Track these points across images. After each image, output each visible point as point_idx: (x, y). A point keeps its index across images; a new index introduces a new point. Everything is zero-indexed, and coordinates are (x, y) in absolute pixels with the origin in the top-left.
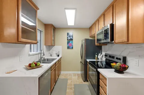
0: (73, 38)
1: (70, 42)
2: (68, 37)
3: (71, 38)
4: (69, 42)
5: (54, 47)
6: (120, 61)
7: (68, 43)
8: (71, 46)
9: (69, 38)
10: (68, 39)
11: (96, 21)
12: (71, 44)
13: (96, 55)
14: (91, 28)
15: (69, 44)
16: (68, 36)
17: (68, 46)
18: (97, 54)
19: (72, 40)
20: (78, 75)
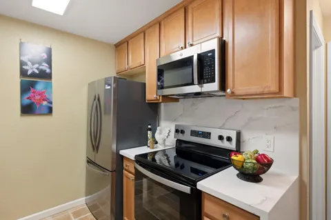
0: (50, 68)
1: (39, 87)
2: (23, 63)
6: (231, 144)
9: (32, 68)
11: (150, 26)
13: (149, 132)
14: (121, 46)
16: (26, 59)
18: (150, 129)
20: (77, 214)
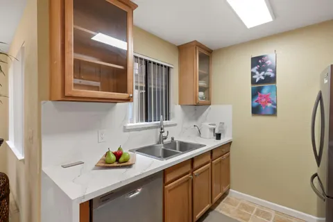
0: (275, 72)
1: (265, 91)
2: (253, 74)
3: (269, 72)
4: (260, 90)
5: (207, 110)
7: (255, 93)
8: (269, 105)
9: (259, 76)
10: (253, 81)
12: (266, 97)
15: (258, 98)
16: (254, 70)
17: (256, 104)
19: (270, 80)
